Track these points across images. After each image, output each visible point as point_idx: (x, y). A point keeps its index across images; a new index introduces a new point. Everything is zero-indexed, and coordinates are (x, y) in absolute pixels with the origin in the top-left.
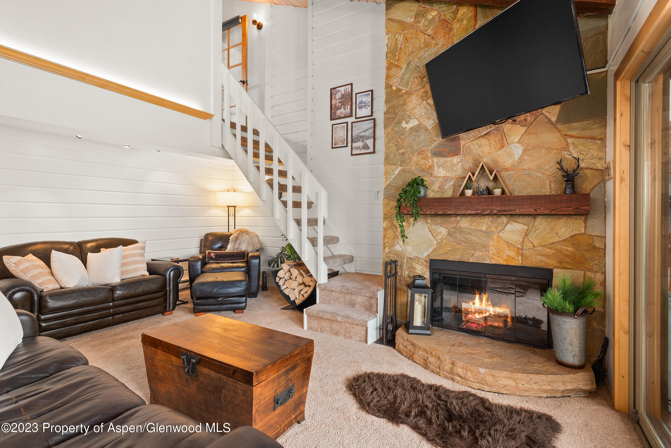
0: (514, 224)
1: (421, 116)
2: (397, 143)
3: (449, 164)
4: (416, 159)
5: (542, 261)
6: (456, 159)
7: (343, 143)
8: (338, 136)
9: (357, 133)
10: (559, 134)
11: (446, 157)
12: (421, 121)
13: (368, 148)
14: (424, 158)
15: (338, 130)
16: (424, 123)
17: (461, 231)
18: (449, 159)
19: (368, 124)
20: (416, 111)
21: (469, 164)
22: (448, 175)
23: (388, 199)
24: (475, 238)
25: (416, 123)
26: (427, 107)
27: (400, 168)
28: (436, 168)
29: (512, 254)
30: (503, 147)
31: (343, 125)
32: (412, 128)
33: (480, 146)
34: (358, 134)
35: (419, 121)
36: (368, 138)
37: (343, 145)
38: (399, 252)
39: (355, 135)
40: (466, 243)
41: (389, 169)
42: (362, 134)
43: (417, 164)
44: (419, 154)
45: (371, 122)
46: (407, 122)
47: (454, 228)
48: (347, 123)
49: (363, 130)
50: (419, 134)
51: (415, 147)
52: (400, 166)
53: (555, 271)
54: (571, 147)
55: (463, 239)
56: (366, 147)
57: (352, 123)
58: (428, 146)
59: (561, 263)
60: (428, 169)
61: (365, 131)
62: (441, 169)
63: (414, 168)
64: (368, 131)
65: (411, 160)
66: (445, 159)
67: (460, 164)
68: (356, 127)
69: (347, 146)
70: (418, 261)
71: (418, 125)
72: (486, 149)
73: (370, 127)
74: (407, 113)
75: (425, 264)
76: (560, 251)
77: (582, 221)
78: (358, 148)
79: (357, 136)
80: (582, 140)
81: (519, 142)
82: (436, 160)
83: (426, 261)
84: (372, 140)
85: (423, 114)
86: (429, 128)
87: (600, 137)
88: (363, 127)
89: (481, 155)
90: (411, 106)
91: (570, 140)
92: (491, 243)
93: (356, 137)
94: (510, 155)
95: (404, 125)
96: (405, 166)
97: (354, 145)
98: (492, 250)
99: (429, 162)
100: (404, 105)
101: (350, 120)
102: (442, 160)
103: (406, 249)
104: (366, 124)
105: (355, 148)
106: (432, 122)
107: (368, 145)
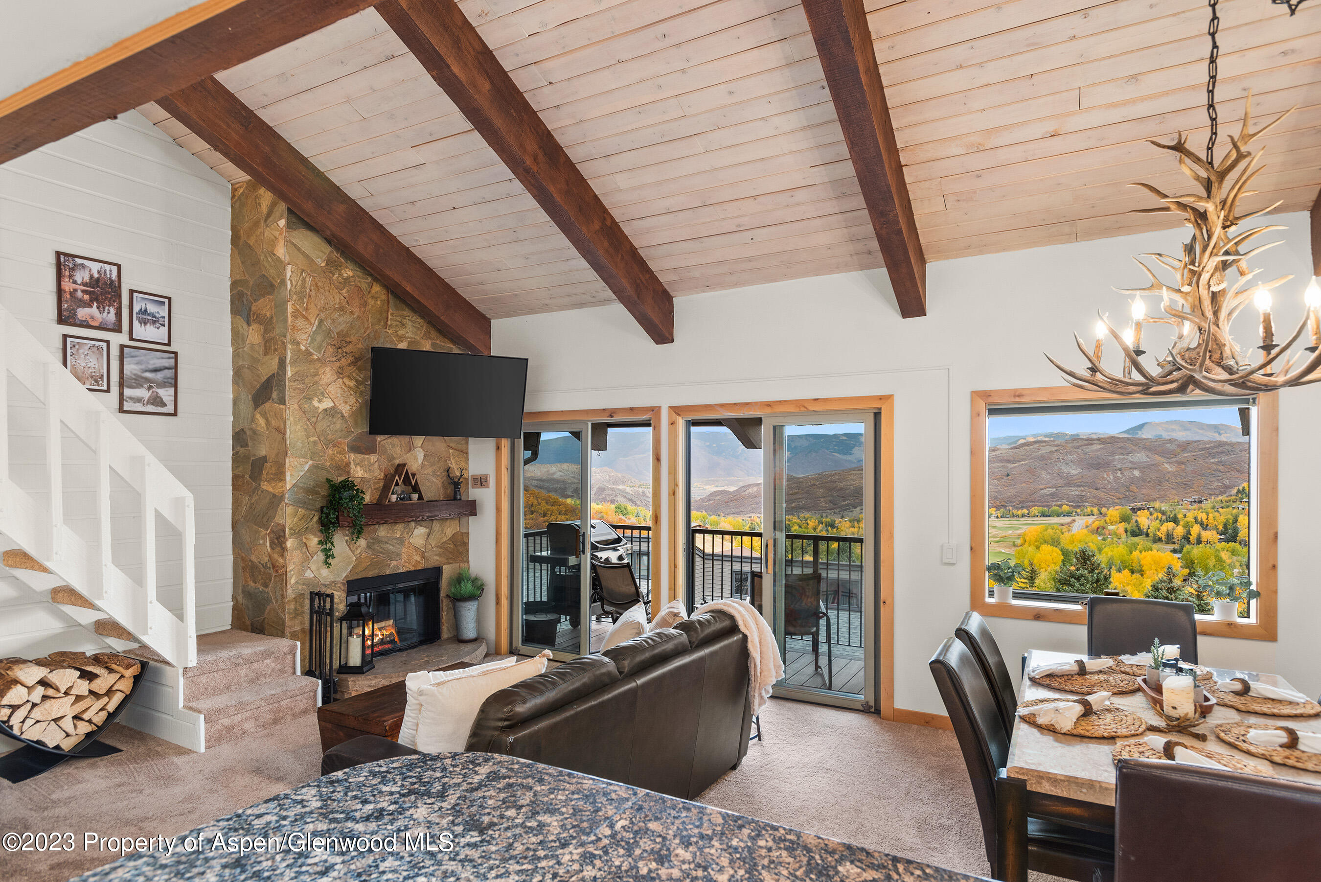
0: (420, 528)
1: (337, 398)
2: (306, 427)
3: (366, 463)
4: (331, 452)
5: (437, 560)
6: (373, 458)
7: (96, 381)
8: (83, 364)
9: (135, 370)
10: (445, 445)
11: (363, 453)
12: (336, 403)
13: (164, 405)
14: (340, 453)
15: (81, 351)
16: (340, 407)
17: (378, 541)
18: (367, 457)
19: (163, 358)
20: (331, 388)
21: (385, 464)
22: (365, 476)
23: (293, 505)
24: (391, 547)
25: (331, 404)
26: (343, 387)
27: (310, 462)
28: (352, 466)
29: (418, 558)
30: (410, 450)
31: (97, 343)
32: (326, 410)
33: (393, 446)
34: (139, 373)
35: (334, 403)
36: (163, 385)
37: (96, 387)
38: (311, 579)
39: (131, 372)
40: (383, 554)
41: (296, 463)
42: (148, 375)
43: (332, 460)
44: (335, 446)
45: (169, 358)
46: (320, 401)
47: (373, 539)
48: (108, 342)
49: (151, 367)
50: (334, 420)
51: (330, 437)
52: (311, 459)
53: (444, 567)
54: (452, 457)
55: (381, 550)
56: (157, 401)
57: (122, 347)
58: (345, 438)
59: (447, 559)
60: (344, 467)
61: (156, 370)
62: (358, 468)
63: (328, 464)
64: (161, 372)
65: (325, 453)
66: (363, 456)
67: (377, 464)
68: (133, 357)
69: (108, 391)
70: (335, 586)
71: (332, 408)
72: (398, 450)
73: (167, 365)
74: (320, 388)
75: (343, 588)
76: (446, 549)
77: (457, 522)
78: (139, 400)
79: (135, 375)
80: (457, 453)
81: (421, 447)
82: (352, 456)
83: (343, 584)
84: (171, 391)
85: (339, 395)
86: (345, 415)
87: (465, 451)
88: (151, 362)
89: (395, 456)
90: (325, 380)
91: (451, 451)
92: (403, 551)
93: (134, 377)
94: (416, 458)
95: (315, 403)
96: (318, 461)
97: (128, 392)
98: (404, 557)
99: (346, 458)
100: (315, 375)
101: (117, 339)
102: (360, 457)
103: (320, 574)
104: (158, 358)
105: (131, 398)
106: (349, 408)
107: (162, 399)
